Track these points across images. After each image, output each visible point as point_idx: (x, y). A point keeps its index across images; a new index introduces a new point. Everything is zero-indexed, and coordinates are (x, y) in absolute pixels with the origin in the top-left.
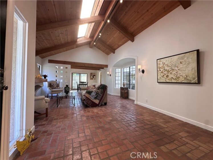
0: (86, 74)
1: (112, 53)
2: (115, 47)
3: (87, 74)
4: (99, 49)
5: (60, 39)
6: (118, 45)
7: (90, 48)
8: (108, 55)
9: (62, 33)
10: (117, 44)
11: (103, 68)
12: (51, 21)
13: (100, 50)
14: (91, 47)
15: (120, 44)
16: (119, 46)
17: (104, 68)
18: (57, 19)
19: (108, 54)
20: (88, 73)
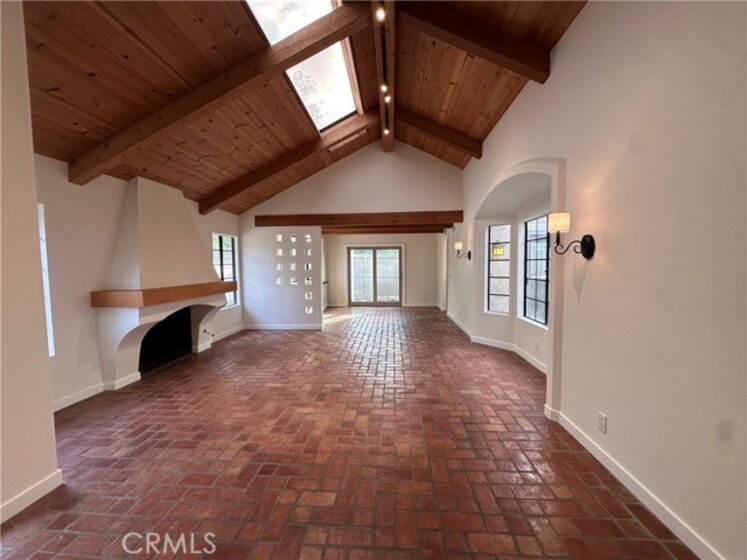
0: (397, 251)
1: (473, 159)
2: (476, 129)
3: (400, 248)
4: (421, 148)
5: (252, 146)
6: (488, 117)
7: (385, 151)
8: (463, 167)
9: (241, 125)
10: (481, 113)
11: (451, 226)
12: (169, 95)
13: (426, 151)
14: (388, 149)
15: (492, 107)
16: (492, 121)
17: (455, 224)
18: (185, 81)
19: (461, 164)
20: (403, 246)
